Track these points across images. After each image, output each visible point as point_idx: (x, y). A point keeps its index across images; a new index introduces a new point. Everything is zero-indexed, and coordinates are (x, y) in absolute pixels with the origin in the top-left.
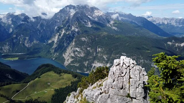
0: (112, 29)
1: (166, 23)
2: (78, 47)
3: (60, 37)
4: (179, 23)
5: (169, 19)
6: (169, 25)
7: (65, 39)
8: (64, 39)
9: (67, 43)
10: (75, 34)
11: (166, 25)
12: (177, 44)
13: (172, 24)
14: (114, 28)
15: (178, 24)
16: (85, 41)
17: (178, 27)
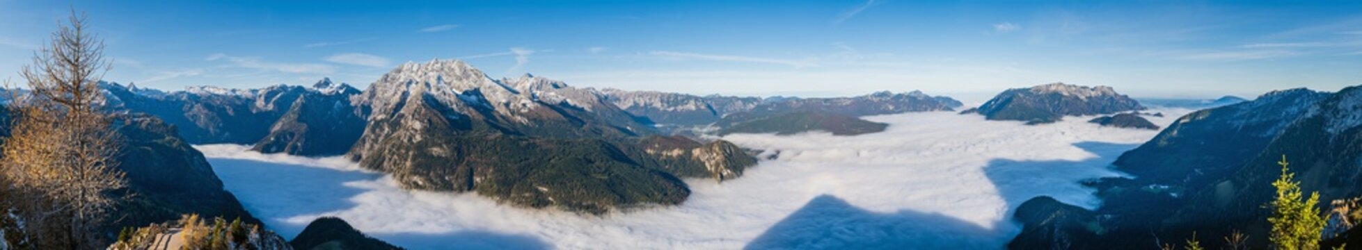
0: (514, 123)
1: (642, 104)
2: (420, 175)
3: (377, 147)
4: (668, 103)
5: (647, 95)
6: (649, 107)
7: (387, 151)
8: (385, 150)
9: (392, 162)
10: (414, 136)
11: (642, 108)
12: (664, 153)
13: (654, 105)
14: (519, 118)
15: (666, 105)
16: (439, 157)
17: (665, 112)
